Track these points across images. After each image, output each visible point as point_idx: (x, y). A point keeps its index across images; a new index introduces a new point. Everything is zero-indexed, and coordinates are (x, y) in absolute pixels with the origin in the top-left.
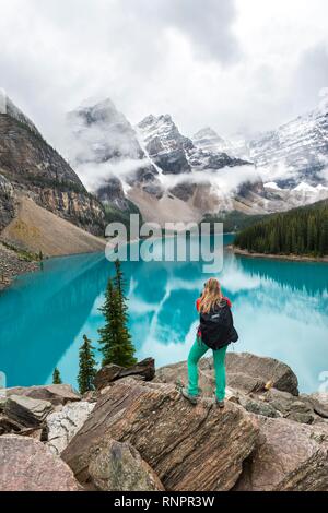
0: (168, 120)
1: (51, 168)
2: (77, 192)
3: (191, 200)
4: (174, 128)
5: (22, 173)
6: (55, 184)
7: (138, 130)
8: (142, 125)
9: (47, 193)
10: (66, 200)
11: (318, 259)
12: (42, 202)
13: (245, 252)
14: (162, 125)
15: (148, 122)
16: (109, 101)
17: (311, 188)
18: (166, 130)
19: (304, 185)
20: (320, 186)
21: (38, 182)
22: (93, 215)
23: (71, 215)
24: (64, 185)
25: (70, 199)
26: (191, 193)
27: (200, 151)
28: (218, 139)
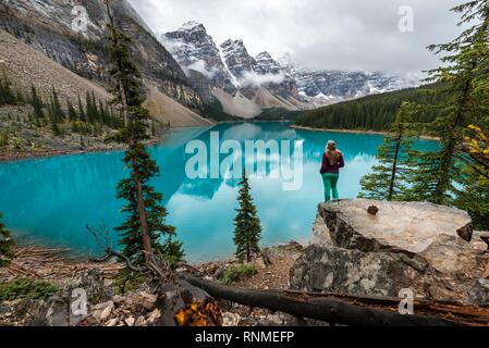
0: (241, 43)
1: (168, 66)
2: (186, 85)
3: (253, 99)
4: (245, 49)
5: (149, 68)
6: (171, 78)
7: (221, 49)
8: (223, 46)
9: (167, 84)
10: (179, 91)
12: (163, 90)
13: (300, 127)
14: (236, 46)
15: (227, 44)
16: (201, 26)
17: (326, 98)
18: (239, 50)
19: (321, 95)
20: (331, 97)
21: (160, 76)
22: (196, 102)
23: (182, 101)
24: (178, 79)
25: (182, 90)
26: (254, 95)
27: (260, 67)
28: (272, 61)
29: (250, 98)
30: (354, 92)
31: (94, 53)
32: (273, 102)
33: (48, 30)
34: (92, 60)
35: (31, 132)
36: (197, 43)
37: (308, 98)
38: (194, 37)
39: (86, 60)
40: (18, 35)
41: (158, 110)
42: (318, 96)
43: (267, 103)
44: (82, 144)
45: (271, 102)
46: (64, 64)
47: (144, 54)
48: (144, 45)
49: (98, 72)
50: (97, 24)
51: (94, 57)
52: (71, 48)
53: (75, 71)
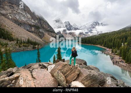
0: (69, 22)
1: (50, 29)
3: (72, 35)
5: (46, 29)
8: (65, 23)
10: (52, 34)
11: (91, 45)
12: (48, 34)
18: (68, 24)
21: (48, 31)
23: (53, 36)
24: (52, 32)
25: (53, 34)
27: (73, 27)
28: (76, 26)
33: (25, 23)
34: (33, 29)
35: (15, 47)
37: (86, 34)
40: (19, 25)
41: (47, 39)
42: (88, 34)
44: (24, 49)
46: (27, 30)
47: (45, 26)
49: (34, 31)
50: (35, 21)
51: (34, 28)
52: (29, 27)
53: (29, 31)
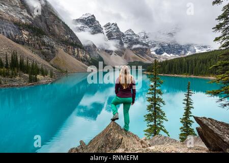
0: (116, 25)
1: (71, 38)
2: (81, 48)
3: (123, 56)
4: (118, 28)
5: (59, 39)
6: (72, 44)
7: (104, 28)
8: (105, 26)
9: (69, 48)
10: (76, 51)
12: (66, 51)
14: (113, 27)
15: (108, 25)
16: (93, 16)
17: (168, 55)
18: (114, 29)
19: (165, 54)
20: (171, 55)
21: (65, 43)
22: (87, 58)
23: (78, 58)
24: (76, 45)
25: (78, 51)
26: (123, 54)
27: (127, 38)
28: (134, 34)
29: (121, 56)
30: (186, 52)
31: (27, 30)
32: (136, 58)
33: (2, 18)
34: (25, 35)
36: (90, 25)
37: (157, 56)
38: (89, 21)
39: (22, 34)
41: (62, 63)
42: (163, 55)
43: (131, 58)
45: (134, 58)
46: (8, 37)
47: (57, 31)
48: (57, 26)
49: (28, 41)
50: (31, 15)
51: (27, 33)
52: (14, 27)
53: (15, 40)
